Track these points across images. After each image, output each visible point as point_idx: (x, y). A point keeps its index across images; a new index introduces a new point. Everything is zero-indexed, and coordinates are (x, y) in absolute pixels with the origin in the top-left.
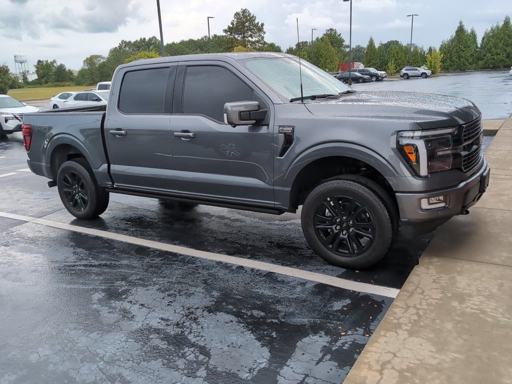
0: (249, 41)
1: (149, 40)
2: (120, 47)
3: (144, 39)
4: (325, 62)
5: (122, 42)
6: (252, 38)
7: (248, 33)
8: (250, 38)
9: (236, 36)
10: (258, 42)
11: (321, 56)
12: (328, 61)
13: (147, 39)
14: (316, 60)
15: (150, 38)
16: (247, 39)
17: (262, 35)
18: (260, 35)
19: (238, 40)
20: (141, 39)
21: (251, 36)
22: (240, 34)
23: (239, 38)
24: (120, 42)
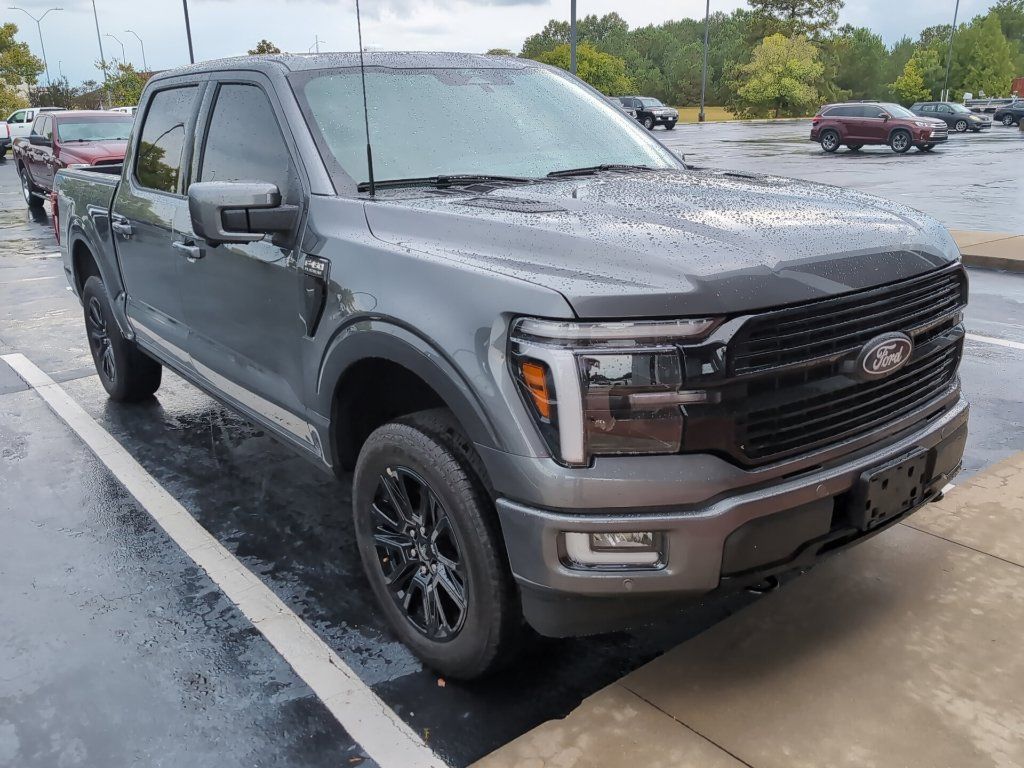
0: (803, 24)
1: (603, 20)
2: (546, 34)
3: (594, 17)
4: (980, 75)
5: (550, 25)
6: (812, 17)
7: (803, 5)
8: (806, 18)
9: (776, 13)
10: (823, 25)
11: (973, 59)
12: (989, 71)
13: (599, 18)
14: (960, 68)
15: (605, 17)
16: (799, 19)
17: (836, 10)
18: (830, 11)
19: (778, 21)
20: (588, 17)
21: (810, 13)
22: (786, 8)
23: (782, 18)
24: (547, 24)
